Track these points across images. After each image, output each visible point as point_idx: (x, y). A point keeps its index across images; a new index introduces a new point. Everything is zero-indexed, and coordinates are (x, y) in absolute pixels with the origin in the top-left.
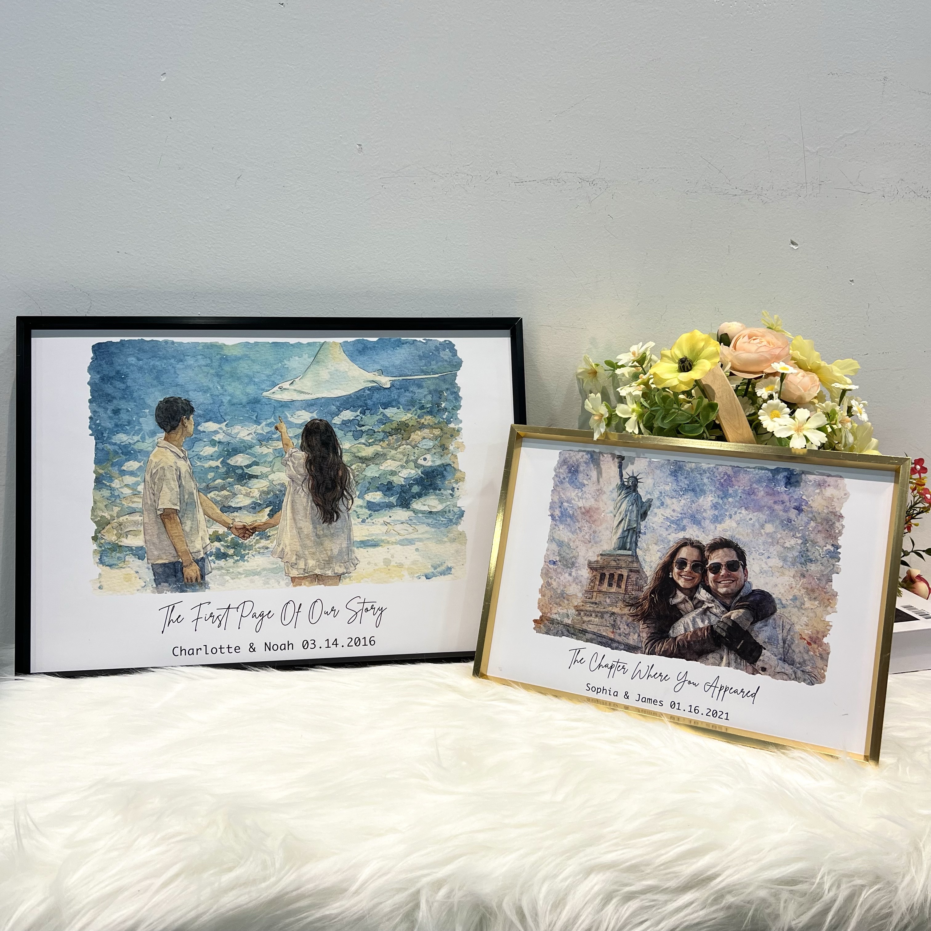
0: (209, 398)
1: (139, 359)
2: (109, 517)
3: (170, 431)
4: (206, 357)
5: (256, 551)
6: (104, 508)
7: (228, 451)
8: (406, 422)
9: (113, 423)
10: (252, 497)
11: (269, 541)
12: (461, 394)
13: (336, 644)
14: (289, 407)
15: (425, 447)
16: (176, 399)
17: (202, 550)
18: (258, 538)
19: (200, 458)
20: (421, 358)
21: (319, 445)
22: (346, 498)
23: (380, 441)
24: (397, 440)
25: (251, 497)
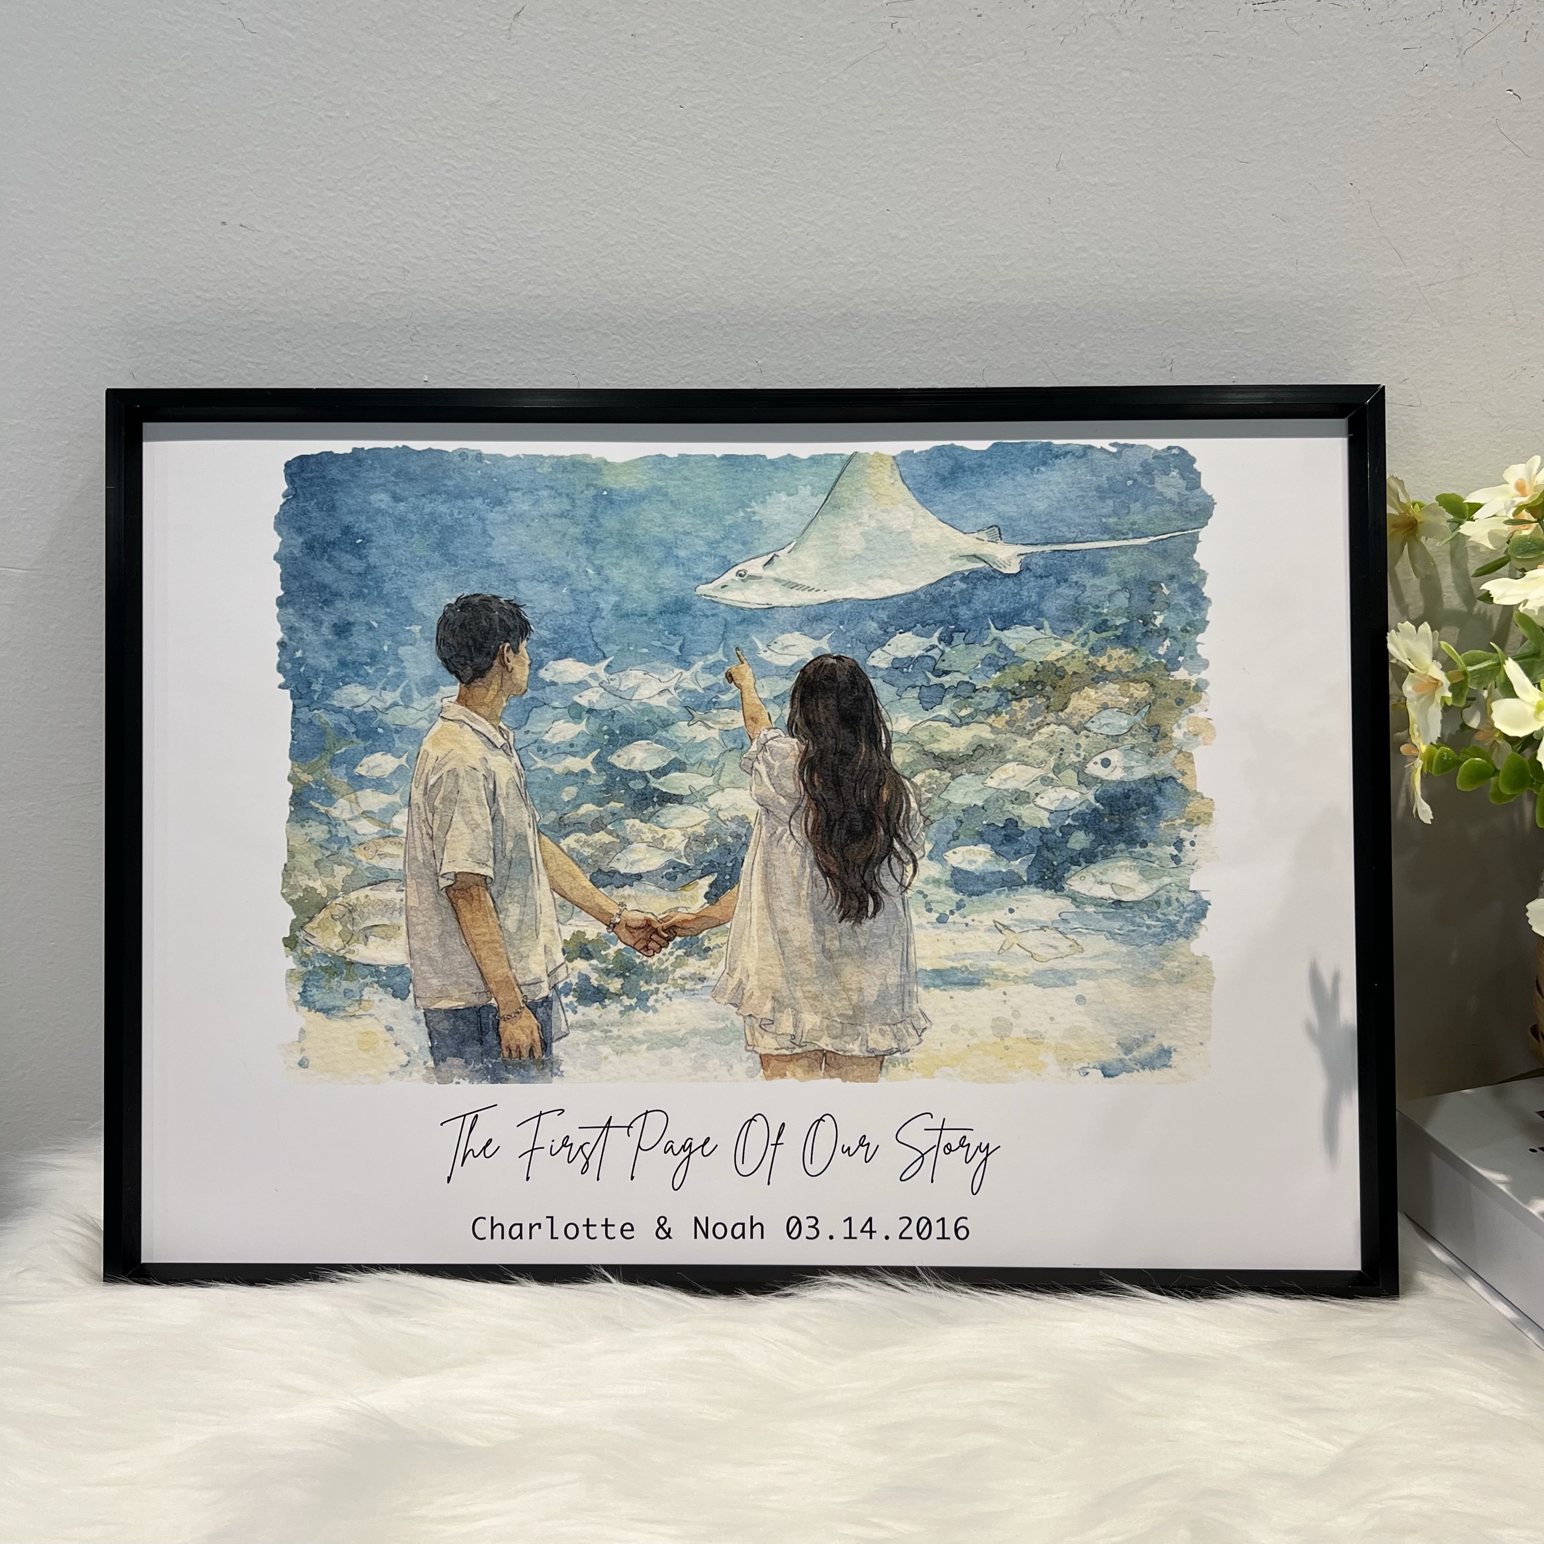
0: (566, 599)
1: (397, 498)
2: (323, 891)
3: (472, 680)
4: (560, 495)
5: (675, 985)
6: (312, 867)
7: (611, 733)
8: (1058, 664)
9: (335, 658)
10: (668, 850)
11: (706, 963)
12: (1207, 591)
13: (871, 1232)
14: (762, 624)
15: (1106, 730)
16: (487, 600)
17: (545, 978)
18: (680, 952)
19: (542, 750)
20: (1102, 494)
21: (833, 722)
22: (900, 859)
23: (989, 712)
24: (1033, 713)
25: (666, 850)
